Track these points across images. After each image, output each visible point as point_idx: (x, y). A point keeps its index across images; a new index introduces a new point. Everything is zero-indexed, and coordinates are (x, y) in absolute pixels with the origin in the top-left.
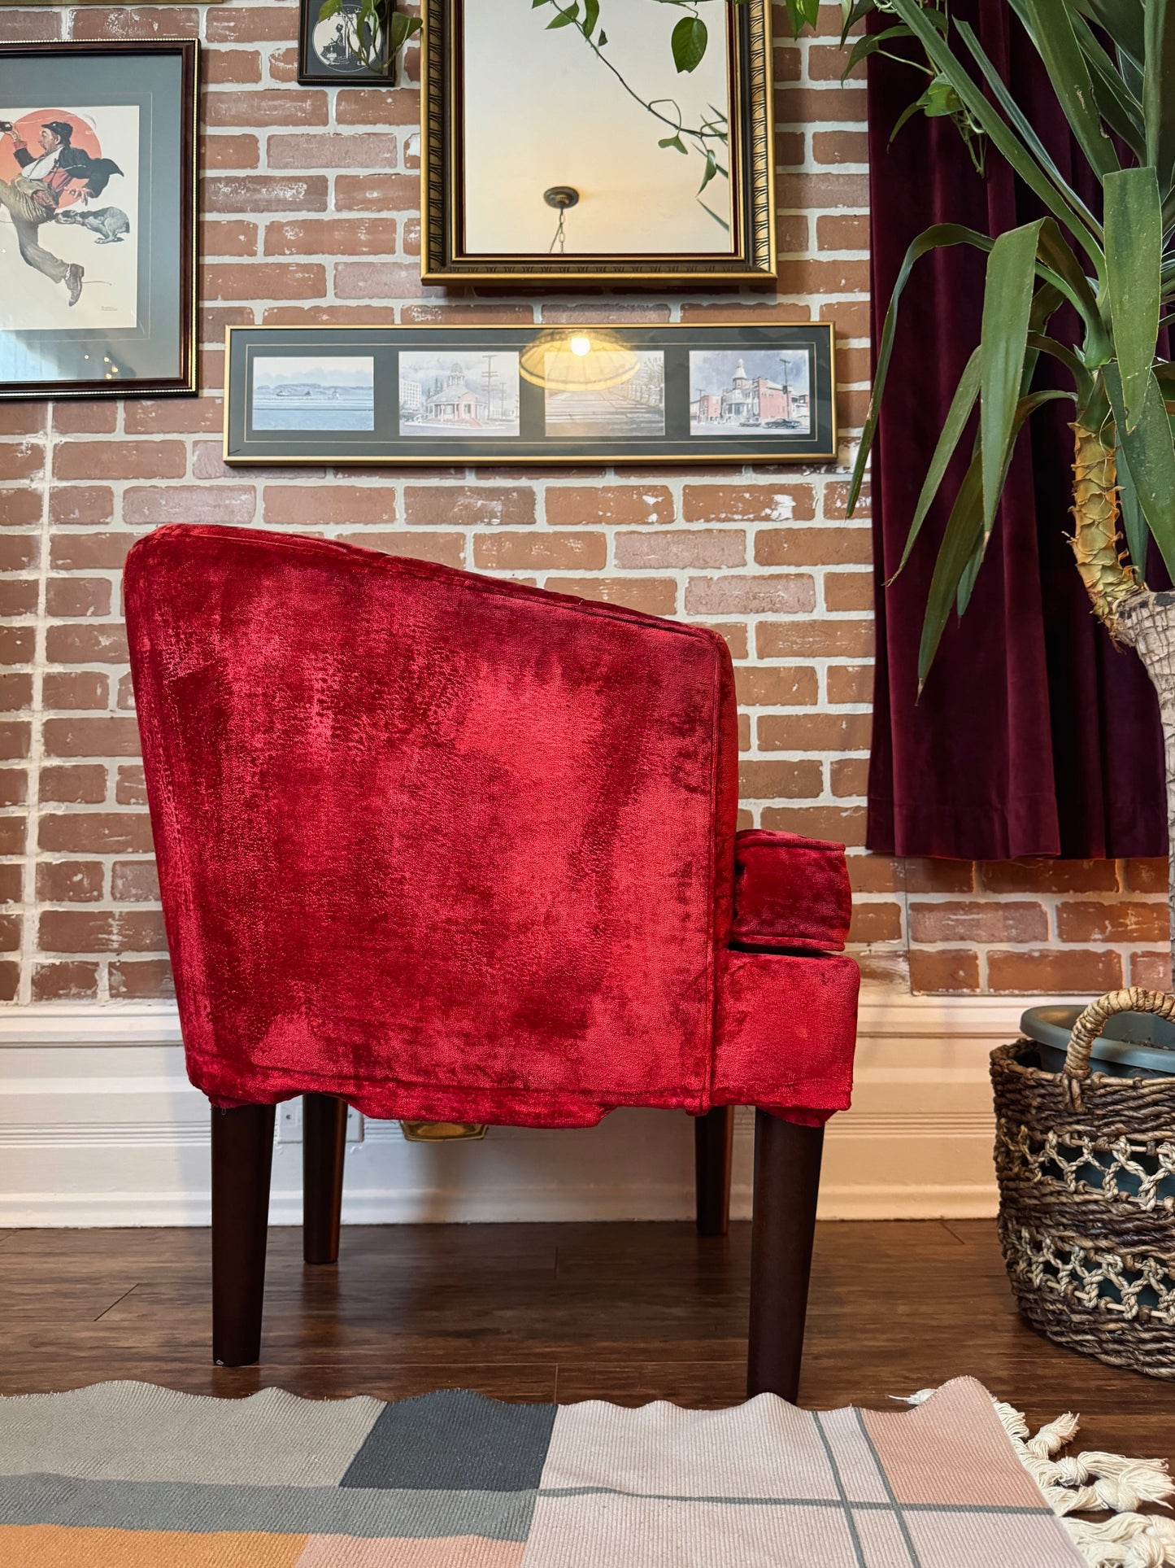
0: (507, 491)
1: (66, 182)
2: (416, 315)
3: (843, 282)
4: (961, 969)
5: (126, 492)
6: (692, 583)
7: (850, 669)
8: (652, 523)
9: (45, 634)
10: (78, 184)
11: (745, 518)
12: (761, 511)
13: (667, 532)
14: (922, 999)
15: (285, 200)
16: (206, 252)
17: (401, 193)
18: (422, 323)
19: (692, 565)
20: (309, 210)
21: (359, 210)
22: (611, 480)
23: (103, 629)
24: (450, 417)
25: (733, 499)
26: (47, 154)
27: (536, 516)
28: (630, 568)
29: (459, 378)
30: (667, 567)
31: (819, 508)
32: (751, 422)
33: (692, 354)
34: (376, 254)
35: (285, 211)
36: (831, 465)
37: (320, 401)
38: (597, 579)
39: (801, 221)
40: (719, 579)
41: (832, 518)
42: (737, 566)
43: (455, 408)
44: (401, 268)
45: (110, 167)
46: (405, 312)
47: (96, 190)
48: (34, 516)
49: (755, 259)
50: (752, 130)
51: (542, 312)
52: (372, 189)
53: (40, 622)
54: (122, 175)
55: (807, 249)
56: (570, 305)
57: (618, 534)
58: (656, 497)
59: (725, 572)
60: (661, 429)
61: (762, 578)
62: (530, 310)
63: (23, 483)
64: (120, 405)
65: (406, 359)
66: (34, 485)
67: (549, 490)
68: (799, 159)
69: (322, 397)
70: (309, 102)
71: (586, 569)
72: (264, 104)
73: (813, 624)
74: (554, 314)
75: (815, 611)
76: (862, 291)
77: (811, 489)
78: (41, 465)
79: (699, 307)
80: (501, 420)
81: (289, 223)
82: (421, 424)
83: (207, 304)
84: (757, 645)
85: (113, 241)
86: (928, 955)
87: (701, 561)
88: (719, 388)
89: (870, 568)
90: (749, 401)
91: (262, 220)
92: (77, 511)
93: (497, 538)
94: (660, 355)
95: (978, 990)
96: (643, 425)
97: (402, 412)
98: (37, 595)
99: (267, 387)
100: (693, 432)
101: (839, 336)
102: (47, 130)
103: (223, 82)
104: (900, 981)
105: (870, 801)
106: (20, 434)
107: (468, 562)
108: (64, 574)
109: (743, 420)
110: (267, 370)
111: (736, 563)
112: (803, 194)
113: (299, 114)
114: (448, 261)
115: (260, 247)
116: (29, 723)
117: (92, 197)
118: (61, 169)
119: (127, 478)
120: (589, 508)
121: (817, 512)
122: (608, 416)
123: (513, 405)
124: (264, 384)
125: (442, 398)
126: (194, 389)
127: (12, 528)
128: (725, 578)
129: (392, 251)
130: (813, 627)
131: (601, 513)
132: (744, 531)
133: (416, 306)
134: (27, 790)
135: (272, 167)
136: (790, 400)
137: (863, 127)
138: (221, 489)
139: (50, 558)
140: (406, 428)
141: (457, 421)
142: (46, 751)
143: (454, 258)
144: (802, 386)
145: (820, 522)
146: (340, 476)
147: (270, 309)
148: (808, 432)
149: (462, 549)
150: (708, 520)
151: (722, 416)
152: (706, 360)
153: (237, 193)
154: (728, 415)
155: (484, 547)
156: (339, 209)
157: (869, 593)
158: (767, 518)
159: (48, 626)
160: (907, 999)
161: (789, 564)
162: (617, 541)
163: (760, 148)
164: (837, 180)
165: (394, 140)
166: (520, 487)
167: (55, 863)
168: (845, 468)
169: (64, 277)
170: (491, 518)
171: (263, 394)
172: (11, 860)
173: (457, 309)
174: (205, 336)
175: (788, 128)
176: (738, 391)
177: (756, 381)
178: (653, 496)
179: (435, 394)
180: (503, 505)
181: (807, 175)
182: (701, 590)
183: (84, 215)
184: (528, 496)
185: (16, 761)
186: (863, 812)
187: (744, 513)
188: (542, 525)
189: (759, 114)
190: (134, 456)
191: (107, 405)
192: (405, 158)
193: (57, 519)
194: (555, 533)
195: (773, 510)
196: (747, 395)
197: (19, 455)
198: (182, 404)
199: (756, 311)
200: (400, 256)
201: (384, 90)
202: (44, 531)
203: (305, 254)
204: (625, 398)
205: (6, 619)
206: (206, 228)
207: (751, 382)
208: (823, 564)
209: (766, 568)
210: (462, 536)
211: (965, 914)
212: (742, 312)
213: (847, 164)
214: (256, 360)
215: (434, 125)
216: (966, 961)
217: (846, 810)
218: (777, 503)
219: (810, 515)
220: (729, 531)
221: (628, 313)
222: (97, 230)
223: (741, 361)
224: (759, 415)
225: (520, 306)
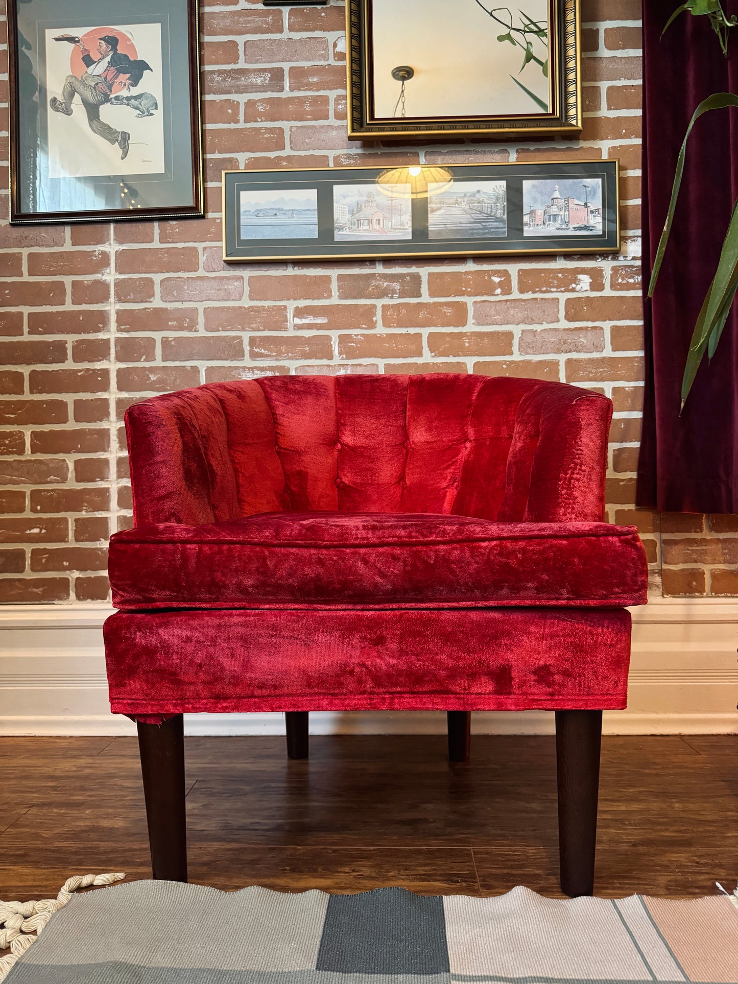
0: (403, 276)
1: (116, 77)
2: (343, 160)
3: (624, 131)
4: (694, 581)
5: (162, 281)
6: (524, 334)
7: (627, 389)
8: (498, 295)
9: (115, 373)
10: (124, 78)
11: (559, 290)
12: (569, 286)
13: (507, 301)
14: (669, 599)
15: (256, 85)
16: (207, 121)
17: (332, 78)
18: (347, 165)
19: (523, 322)
20: (272, 91)
21: (304, 90)
22: (471, 266)
23: (152, 370)
24: (367, 227)
25: (551, 278)
26: (103, 58)
27: (422, 292)
28: (482, 325)
29: (372, 202)
30: (507, 324)
31: (607, 282)
32: (564, 227)
33: (525, 182)
34: (316, 120)
35: (257, 92)
36: (615, 255)
37: (282, 219)
38: (461, 333)
39: (596, 89)
40: (541, 331)
41: (616, 290)
42: (553, 322)
43: (370, 221)
44: (333, 129)
45: (143, 66)
46: (336, 158)
47: (135, 83)
48: (105, 298)
49: (567, 117)
50: (565, 27)
51: (425, 156)
52: (313, 75)
53: (112, 366)
54: (152, 71)
55: (600, 110)
56: (443, 151)
57: (475, 302)
58: (500, 277)
59: (545, 326)
60: (505, 232)
61: (569, 329)
62: (417, 155)
63: (97, 277)
64: (156, 224)
65: (338, 190)
66: (104, 278)
67: (430, 275)
68: (595, 47)
69: (284, 216)
70: (270, 18)
71: (454, 326)
72: (241, 19)
73: (603, 360)
74: (432, 157)
75: (605, 351)
76: (636, 137)
77: (602, 270)
78: (108, 265)
79: (528, 150)
80: (400, 229)
81: (260, 101)
82: (348, 233)
83: (209, 156)
84: (566, 374)
85: (148, 115)
86: (674, 572)
87: (530, 320)
88: (542, 205)
89: (641, 323)
90: (562, 213)
91: (242, 99)
92: (132, 294)
93: (397, 307)
94: (504, 183)
95: (705, 594)
96: (492, 230)
97: (335, 225)
98: (110, 348)
99: (249, 211)
100: (525, 234)
101: (622, 168)
102: (102, 42)
103: (214, 5)
104: (656, 588)
105: (639, 475)
106: (94, 244)
107: (378, 323)
108: (125, 335)
109: (558, 226)
110: (249, 199)
111: (553, 320)
112: (597, 71)
113: (264, 26)
114: (365, 124)
115: (241, 117)
116: (109, 430)
117: (133, 86)
118: (112, 68)
119: (162, 272)
120: (456, 285)
121: (606, 286)
122: (470, 225)
123: (407, 219)
124: (247, 209)
125: (361, 215)
126: (202, 213)
127: (92, 305)
128: (545, 330)
129: (327, 118)
130: (603, 362)
131: (464, 289)
132: (558, 299)
133: (343, 155)
134: (109, 471)
135: (248, 63)
136: (589, 212)
137: (639, 24)
138: (222, 278)
139: (116, 324)
140: (339, 236)
141: (371, 231)
142: (120, 447)
143: (368, 122)
144: (597, 203)
145: (608, 292)
146: (296, 268)
147: (249, 158)
148: (601, 233)
149: (374, 315)
150: (534, 292)
151: (544, 224)
152: (534, 186)
153: (226, 81)
154: (548, 223)
155: (389, 314)
156: (292, 90)
157: (640, 339)
158: (573, 290)
159: (117, 368)
160: (659, 600)
161: (588, 321)
162: (475, 307)
163: (571, 40)
164: (621, 61)
165: (326, 41)
166: (412, 273)
167: (128, 516)
168: (624, 257)
169: (117, 140)
170: (392, 295)
171: (247, 215)
172: (101, 514)
173: (370, 156)
174: (208, 178)
175: (589, 26)
176: (554, 207)
177: (567, 200)
178: (498, 277)
179: (357, 213)
180: (401, 285)
181: (601, 58)
182: (529, 338)
183: (128, 99)
184: (417, 278)
185: (101, 453)
186: (634, 482)
187: (558, 287)
188: (425, 298)
189: (570, 17)
190: (166, 258)
191: (148, 224)
192: (334, 54)
193: (120, 300)
194: (434, 303)
195: (577, 285)
196: (560, 209)
197: (94, 258)
198: (195, 223)
199: (566, 153)
200: (332, 121)
201: (319, 7)
202: (112, 307)
203: (271, 121)
204: (481, 212)
205: (91, 364)
206: (206, 106)
207: (563, 200)
208: (610, 320)
209: (572, 323)
210: (374, 306)
211: (698, 546)
212: (557, 153)
213: (627, 50)
214: (242, 193)
215: (354, 31)
216: (698, 575)
217: (623, 480)
218: (580, 280)
219: (601, 288)
220: (548, 299)
221: (482, 156)
222: (137, 108)
223: (557, 186)
224: (569, 222)
225: (411, 153)
